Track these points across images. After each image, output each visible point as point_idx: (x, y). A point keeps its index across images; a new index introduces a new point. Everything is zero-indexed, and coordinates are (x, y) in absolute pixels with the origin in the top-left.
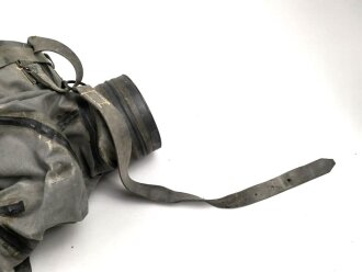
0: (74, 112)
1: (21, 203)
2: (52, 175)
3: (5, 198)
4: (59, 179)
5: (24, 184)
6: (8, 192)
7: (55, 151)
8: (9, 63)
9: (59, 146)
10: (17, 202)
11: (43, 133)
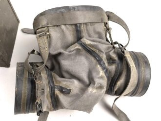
0: (114, 60)
1: (70, 90)
2: (93, 87)
3: (64, 83)
4: (95, 91)
5: (76, 82)
6: (67, 81)
7: (102, 77)
8: (102, 22)
9: (105, 76)
10: (69, 89)
11: (101, 65)
